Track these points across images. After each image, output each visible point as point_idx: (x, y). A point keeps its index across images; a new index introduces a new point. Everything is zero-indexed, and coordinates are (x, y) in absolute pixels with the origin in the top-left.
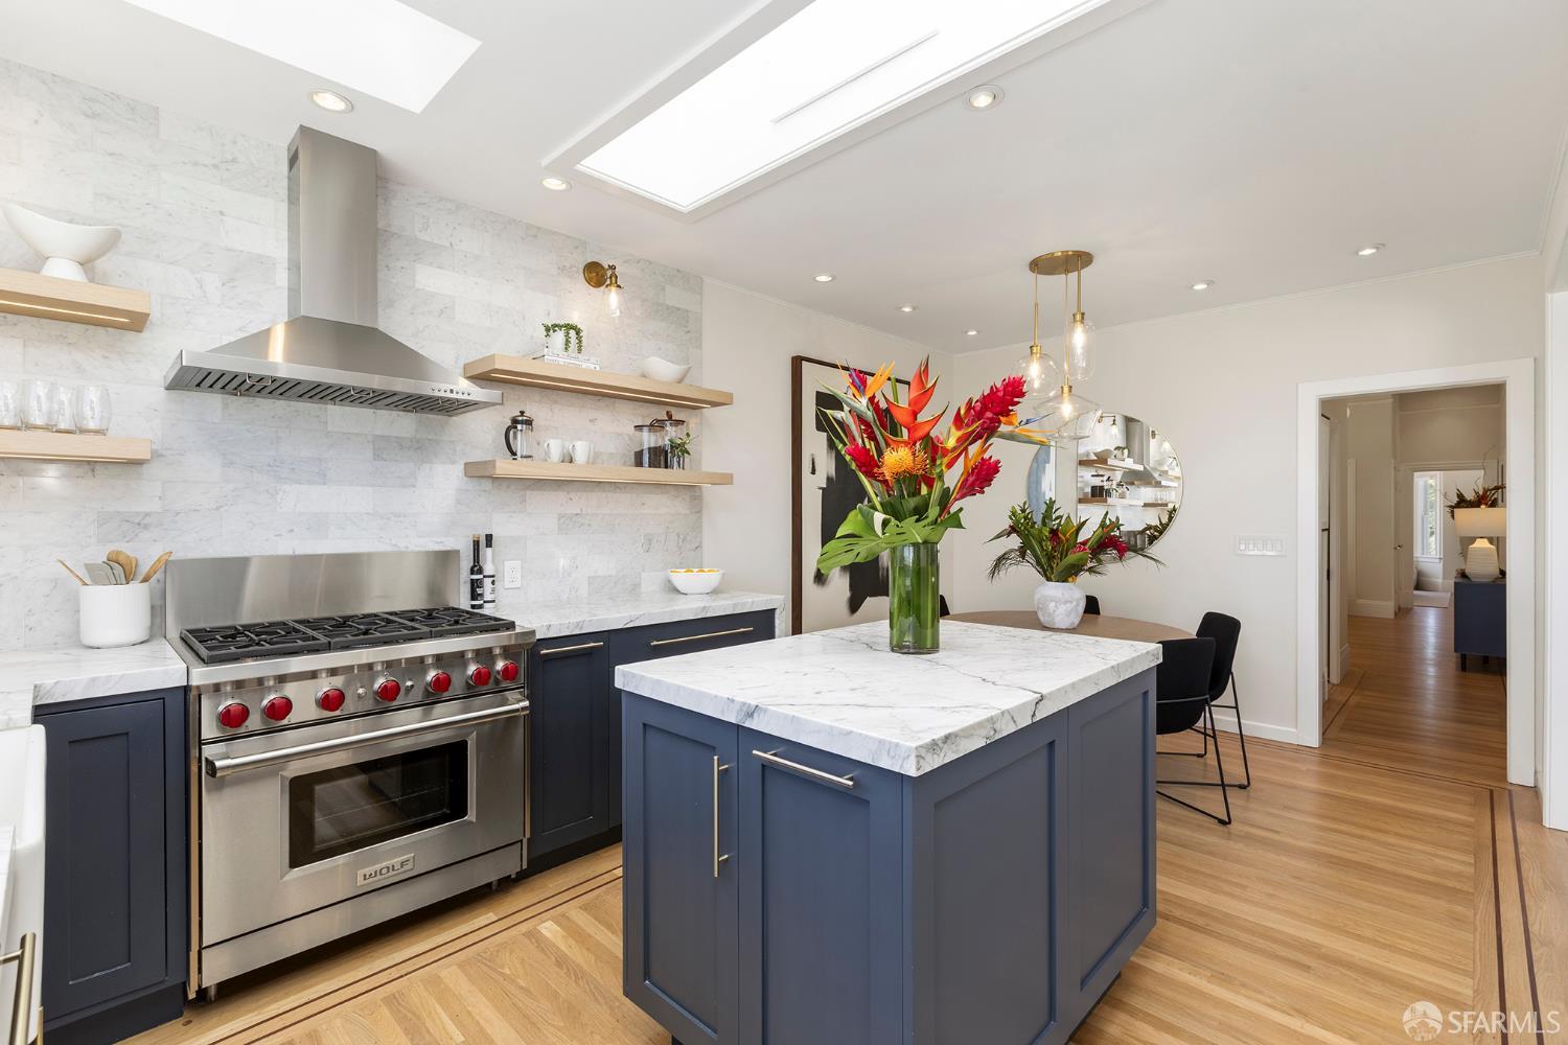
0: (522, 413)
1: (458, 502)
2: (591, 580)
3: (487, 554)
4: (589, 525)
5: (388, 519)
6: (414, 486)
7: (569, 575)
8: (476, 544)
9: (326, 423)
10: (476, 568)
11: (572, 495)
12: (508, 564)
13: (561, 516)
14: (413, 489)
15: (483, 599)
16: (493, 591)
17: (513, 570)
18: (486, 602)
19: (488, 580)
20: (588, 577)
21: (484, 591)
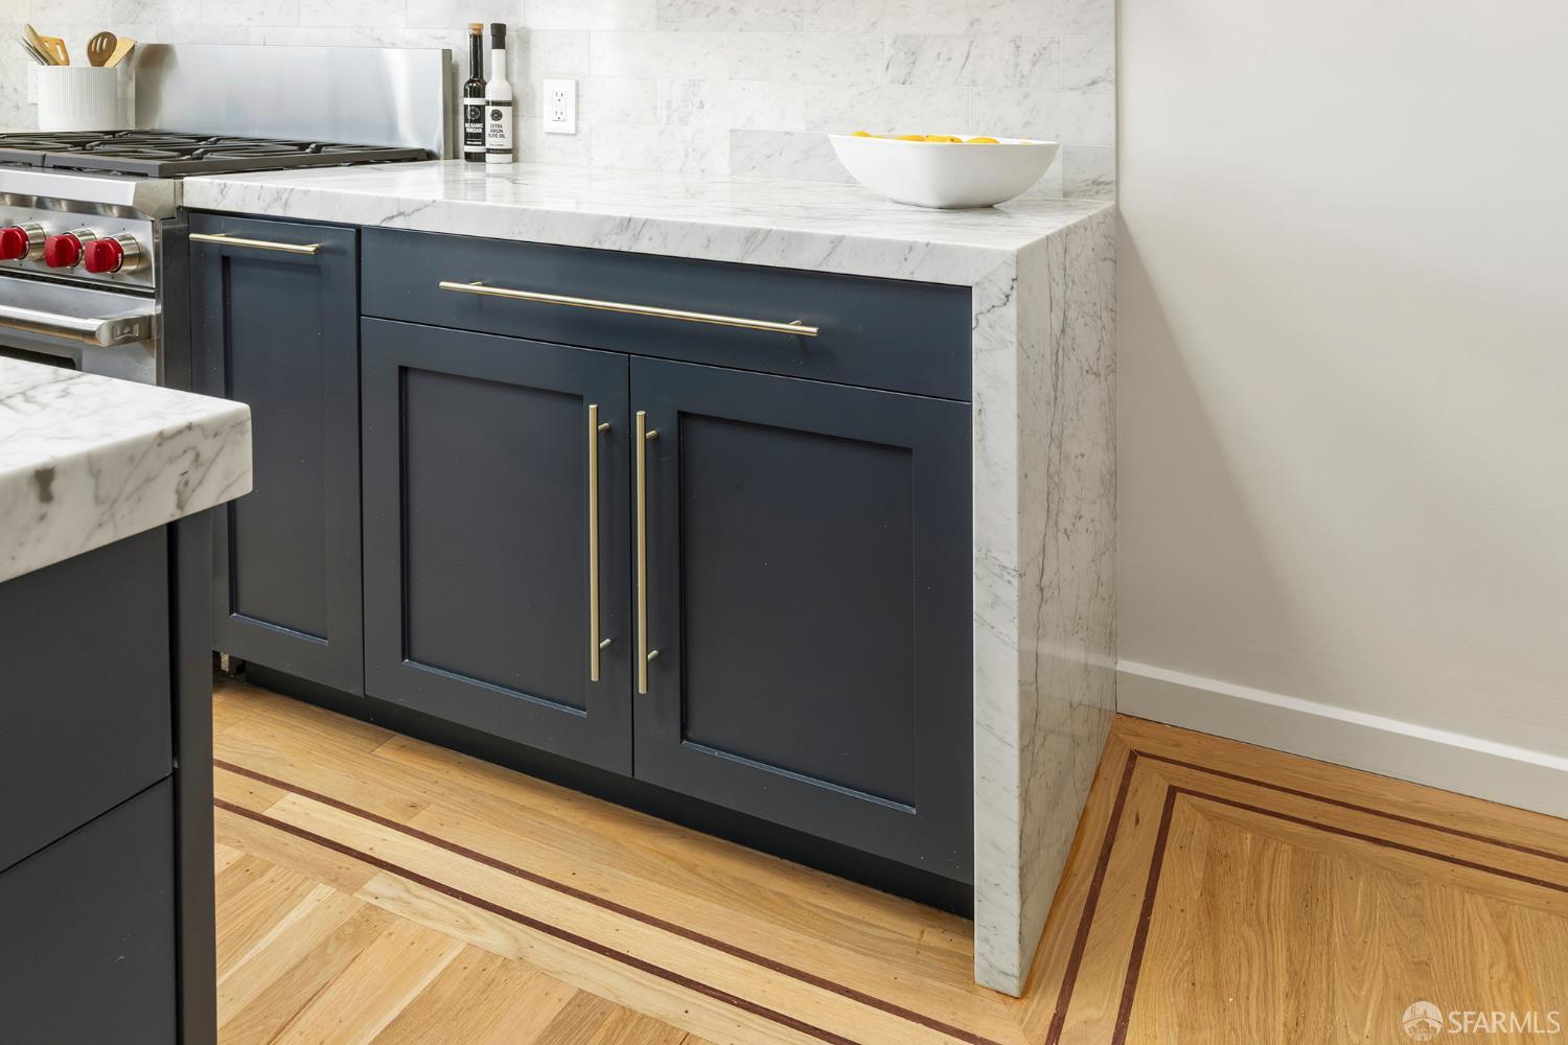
2: (738, 138)
3: (494, 61)
7: (684, 121)
8: (477, 40)
10: (476, 86)
12: (549, 86)
15: (484, 144)
16: (499, 132)
17: (559, 97)
18: (489, 151)
19: (489, 110)
20: (732, 131)
21: (484, 129)
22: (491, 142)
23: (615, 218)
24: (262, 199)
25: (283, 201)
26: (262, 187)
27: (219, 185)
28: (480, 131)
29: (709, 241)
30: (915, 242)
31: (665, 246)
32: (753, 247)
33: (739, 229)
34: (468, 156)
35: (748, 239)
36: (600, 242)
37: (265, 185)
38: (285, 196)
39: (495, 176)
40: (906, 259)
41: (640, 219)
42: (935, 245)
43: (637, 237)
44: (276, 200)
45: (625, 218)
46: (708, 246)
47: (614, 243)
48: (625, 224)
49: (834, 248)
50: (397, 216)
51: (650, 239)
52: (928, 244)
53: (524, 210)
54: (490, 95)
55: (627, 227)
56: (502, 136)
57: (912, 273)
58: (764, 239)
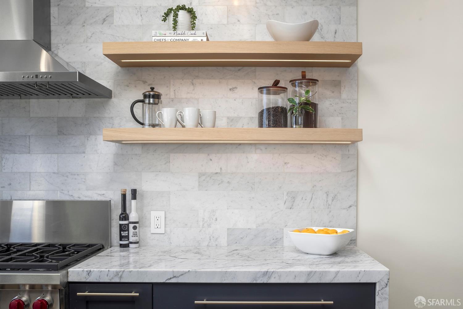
0: (152, 89)
1: (115, 164)
2: (230, 232)
3: (133, 205)
4: (228, 182)
5: (67, 176)
6: (84, 153)
7: (209, 226)
8: (124, 196)
9: (29, 112)
10: (124, 216)
11: (213, 156)
12: (153, 214)
13: (201, 175)
14: (83, 155)
15: (128, 240)
16: (135, 235)
17: (158, 218)
18: (131, 243)
19: (131, 226)
20: (228, 229)
21: (128, 234)
22: (132, 239)
23: (262, 272)
24: (109, 276)
25: (119, 275)
26: (109, 270)
27: (87, 271)
28: (127, 235)
29: (295, 276)
30: (361, 270)
31: (280, 280)
32: (310, 277)
33: (306, 271)
34: (121, 246)
35: (308, 275)
36: (256, 281)
37: (110, 270)
38: (120, 274)
39: (133, 253)
40: (358, 276)
41: (271, 271)
42: (367, 271)
43: (269, 278)
44: (116, 276)
45: (265, 271)
46: (295, 278)
47: (261, 280)
48: (265, 273)
49: (336, 275)
50: (172, 278)
51: (275, 278)
52: (365, 271)
53: (226, 271)
54: (131, 219)
55: (266, 274)
56: (137, 236)
57: (360, 280)
58: (314, 274)
